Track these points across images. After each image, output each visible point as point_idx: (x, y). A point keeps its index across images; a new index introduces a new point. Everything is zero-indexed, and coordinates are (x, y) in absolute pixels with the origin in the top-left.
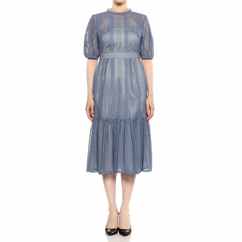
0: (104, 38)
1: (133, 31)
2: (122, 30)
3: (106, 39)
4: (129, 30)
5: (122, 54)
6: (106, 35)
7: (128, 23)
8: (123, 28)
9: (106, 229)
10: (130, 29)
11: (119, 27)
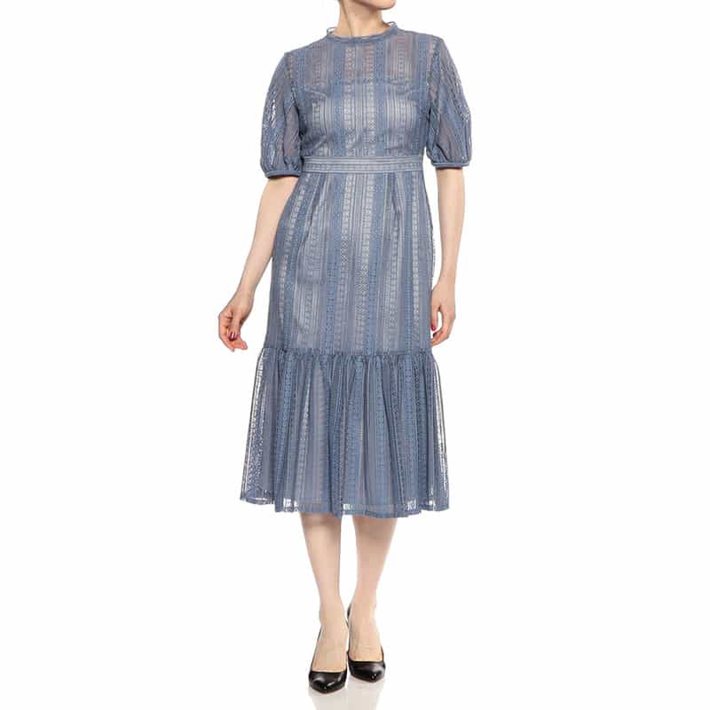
0: (317, 115)
1: (400, 94)
2: (370, 91)
3: (322, 117)
4: (389, 91)
5: (367, 162)
6: (322, 108)
7: (386, 69)
8: (371, 86)
9: (312, 675)
10: (391, 86)
11: (359, 82)
